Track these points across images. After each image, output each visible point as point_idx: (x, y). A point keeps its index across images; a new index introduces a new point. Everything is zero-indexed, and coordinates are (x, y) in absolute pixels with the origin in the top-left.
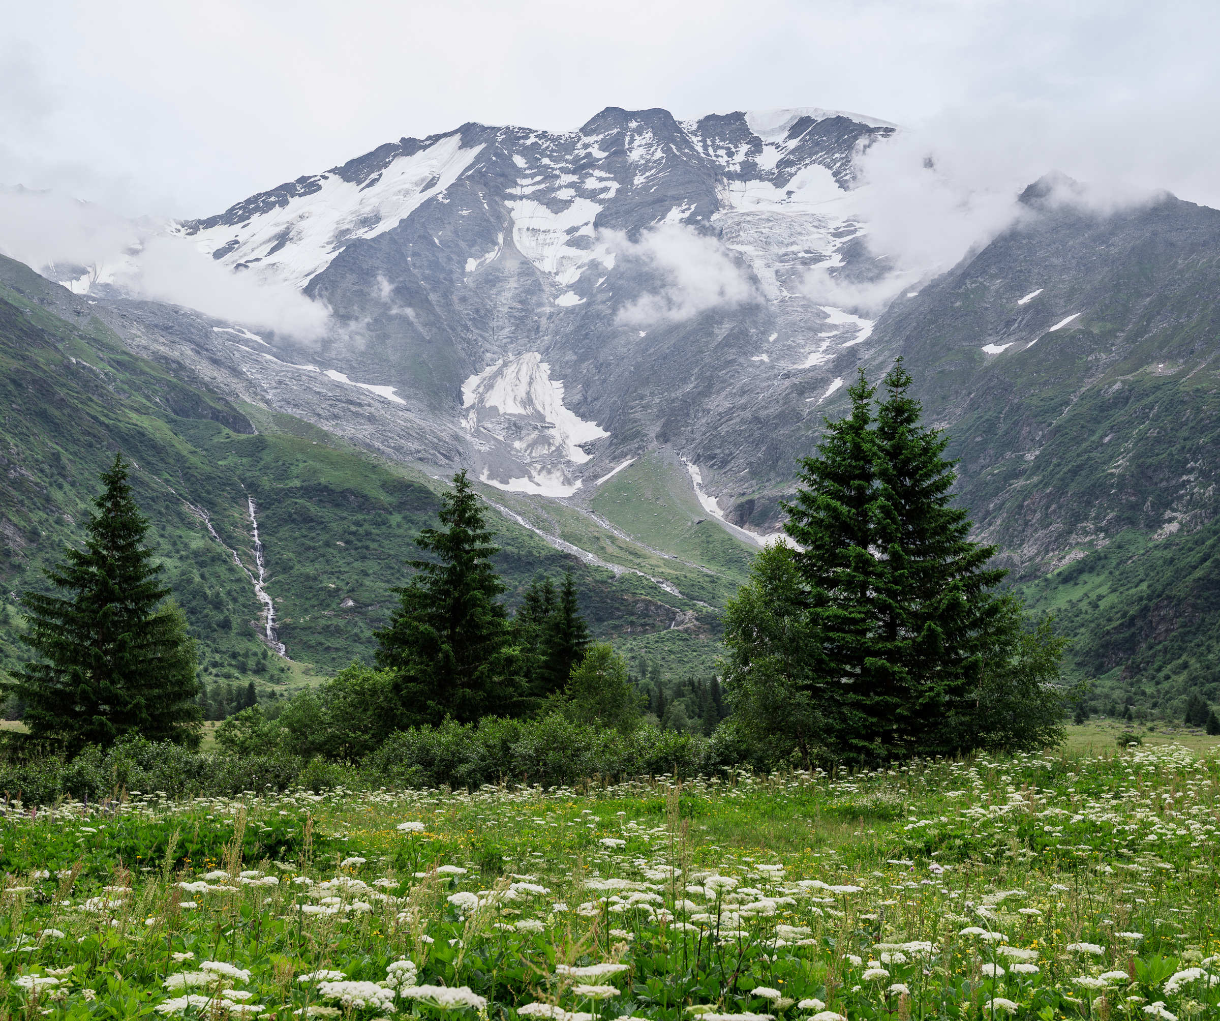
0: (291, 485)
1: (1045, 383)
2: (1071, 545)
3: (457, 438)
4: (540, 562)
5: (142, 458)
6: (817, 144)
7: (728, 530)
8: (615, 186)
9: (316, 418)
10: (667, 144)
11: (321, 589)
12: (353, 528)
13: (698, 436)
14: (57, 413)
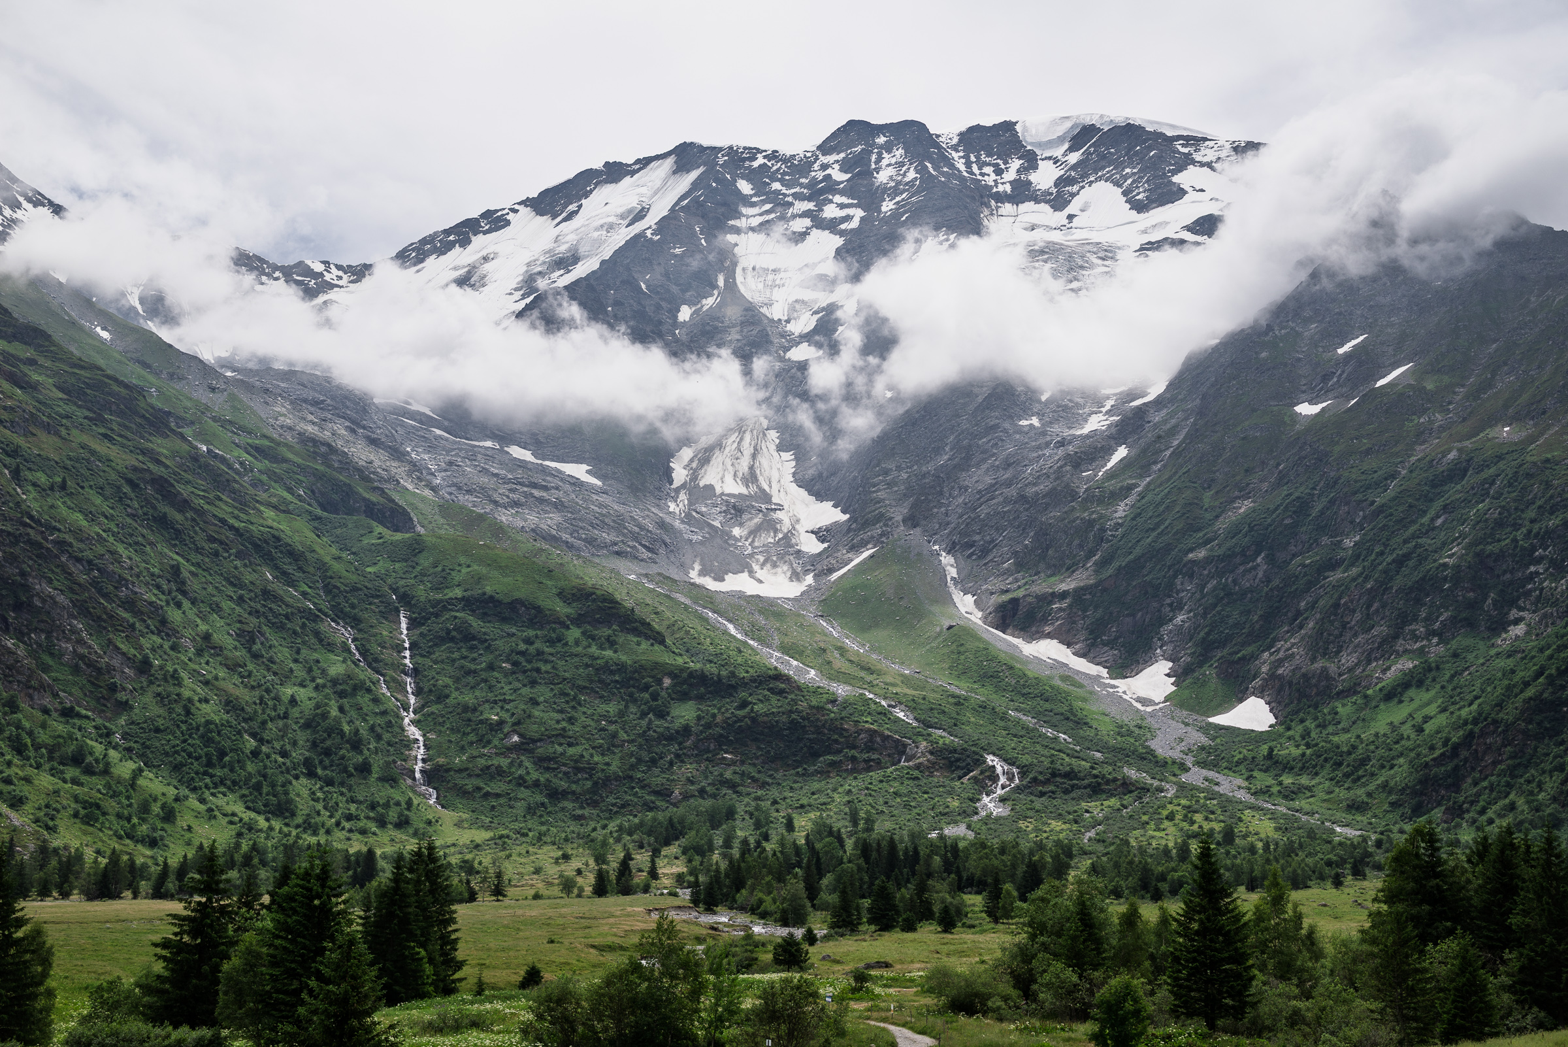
0: (451, 595)
1: (1368, 452)
2: (1397, 652)
3: (662, 525)
4: (744, 684)
5: (276, 567)
6: (1103, 157)
7: (984, 636)
8: (858, 213)
9: (491, 506)
10: (921, 163)
11: (481, 722)
12: (522, 647)
13: (953, 518)
14: (179, 517)
